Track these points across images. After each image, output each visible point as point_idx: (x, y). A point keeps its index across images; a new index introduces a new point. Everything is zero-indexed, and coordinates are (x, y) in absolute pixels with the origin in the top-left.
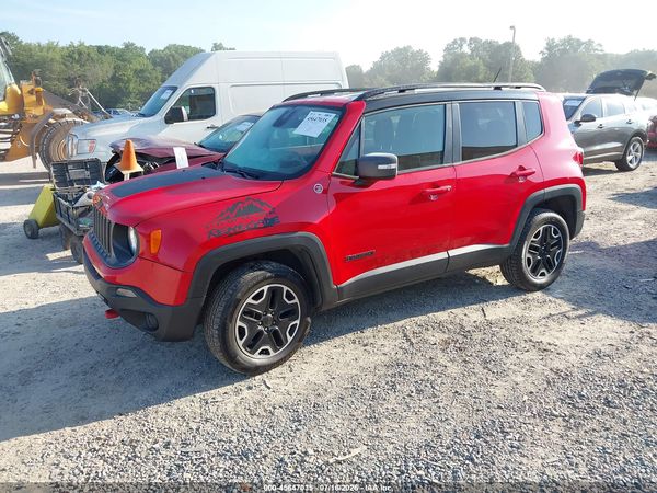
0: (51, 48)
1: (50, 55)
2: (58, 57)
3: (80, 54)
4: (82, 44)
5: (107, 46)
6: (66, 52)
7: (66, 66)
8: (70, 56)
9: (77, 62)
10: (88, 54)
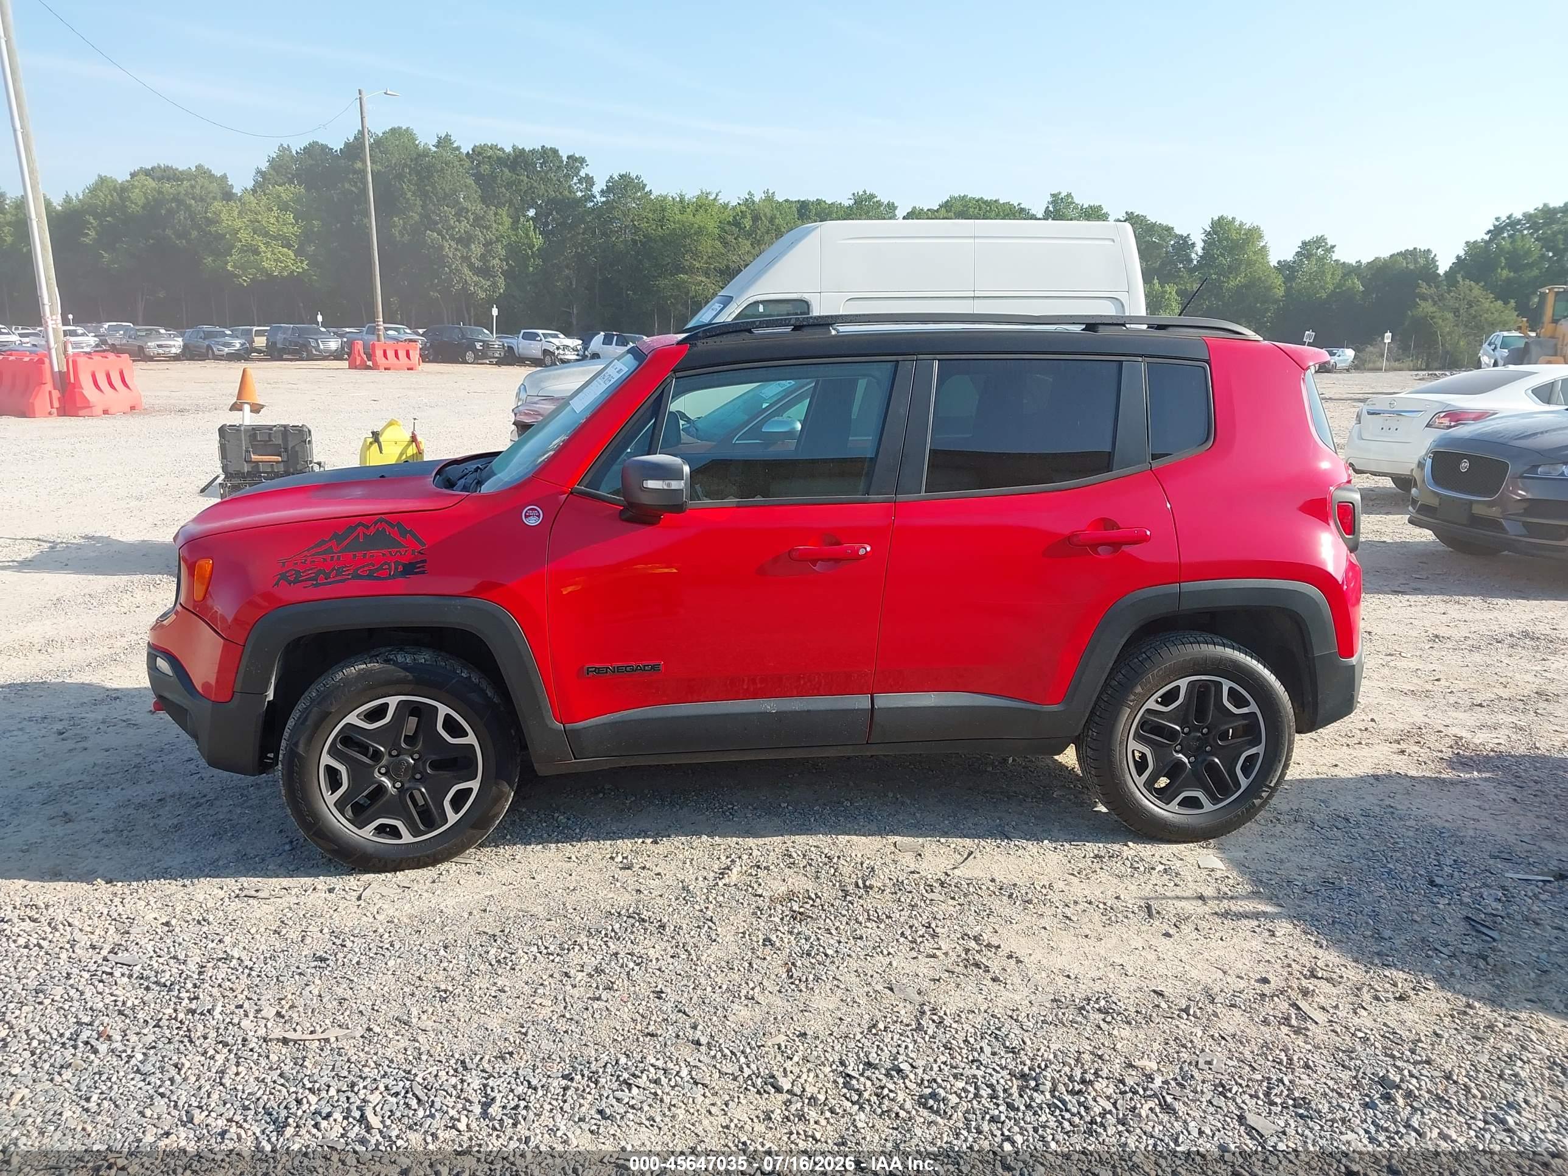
0: (702, 205)
1: (699, 220)
2: (712, 226)
3: (756, 218)
4: (769, 198)
5: (819, 202)
6: (728, 216)
7: (725, 244)
8: (736, 223)
9: (748, 235)
10: (772, 220)
